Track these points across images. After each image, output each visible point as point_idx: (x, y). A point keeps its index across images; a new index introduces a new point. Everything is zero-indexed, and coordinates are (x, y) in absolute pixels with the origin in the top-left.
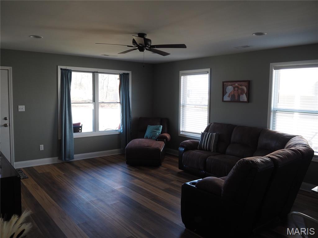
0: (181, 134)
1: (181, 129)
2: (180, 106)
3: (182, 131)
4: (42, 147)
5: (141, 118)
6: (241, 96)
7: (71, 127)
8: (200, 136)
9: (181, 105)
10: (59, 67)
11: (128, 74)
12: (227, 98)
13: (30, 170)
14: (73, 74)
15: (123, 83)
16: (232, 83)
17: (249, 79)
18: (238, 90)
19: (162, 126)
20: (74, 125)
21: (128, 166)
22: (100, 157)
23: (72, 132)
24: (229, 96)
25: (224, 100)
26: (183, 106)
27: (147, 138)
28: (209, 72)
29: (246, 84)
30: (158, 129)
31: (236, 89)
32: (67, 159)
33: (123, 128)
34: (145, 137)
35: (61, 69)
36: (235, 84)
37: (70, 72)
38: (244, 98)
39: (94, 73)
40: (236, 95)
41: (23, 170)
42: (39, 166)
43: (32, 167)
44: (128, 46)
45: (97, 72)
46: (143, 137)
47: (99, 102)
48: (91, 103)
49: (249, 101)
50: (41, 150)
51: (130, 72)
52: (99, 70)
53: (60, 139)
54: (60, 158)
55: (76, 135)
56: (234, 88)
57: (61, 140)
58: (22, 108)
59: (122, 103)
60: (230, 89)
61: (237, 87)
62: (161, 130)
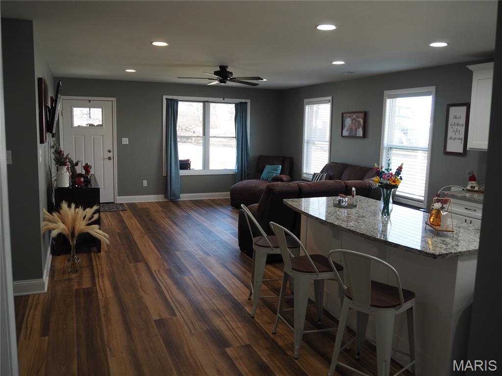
0: (305, 177)
1: (305, 171)
2: (304, 143)
3: (306, 174)
4: (145, 183)
5: (260, 156)
6: (358, 130)
7: (178, 163)
8: (311, 177)
9: (305, 141)
10: (165, 97)
11: (246, 103)
12: (345, 133)
13: (132, 206)
14: (180, 103)
15: (239, 115)
16: (351, 115)
17: (365, 111)
18: (355, 123)
19: (281, 166)
20: (180, 161)
21: (233, 208)
22: (209, 199)
23: (178, 169)
24: (347, 131)
25: (344, 135)
26: (308, 143)
27: (263, 179)
28: (331, 101)
29: (362, 115)
30: (276, 170)
31: (354, 121)
32: (173, 198)
33: (238, 167)
34: (261, 179)
35: (167, 99)
36: (353, 116)
37: (176, 102)
38: (360, 133)
39: (204, 102)
40: (354, 128)
41: (125, 205)
42: (142, 203)
43: (134, 203)
44: (209, 79)
45: (208, 102)
46: (259, 178)
47: (211, 135)
48: (201, 137)
49: (365, 135)
50: (144, 186)
51: (249, 101)
52: (210, 99)
53: (165, 175)
54: (166, 197)
55: (183, 173)
56: (352, 121)
57: (166, 177)
58: (125, 141)
59: (237, 138)
60: (348, 122)
61: (355, 119)
62: (280, 171)
